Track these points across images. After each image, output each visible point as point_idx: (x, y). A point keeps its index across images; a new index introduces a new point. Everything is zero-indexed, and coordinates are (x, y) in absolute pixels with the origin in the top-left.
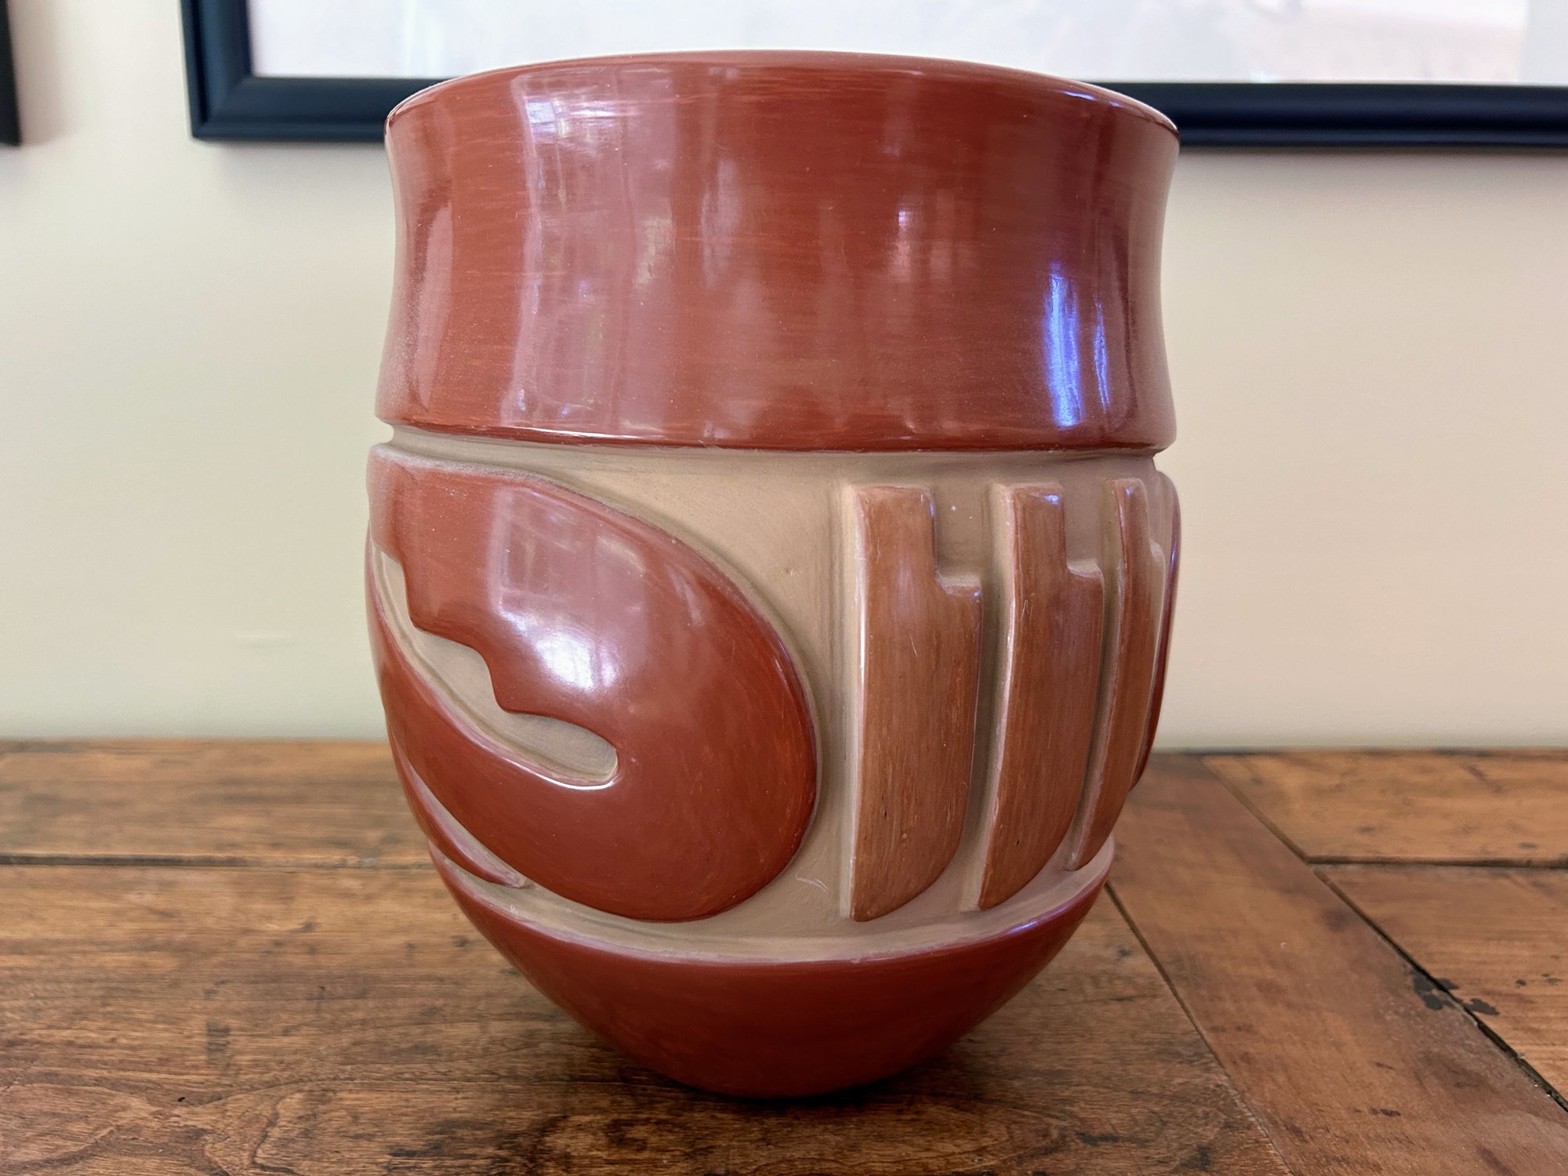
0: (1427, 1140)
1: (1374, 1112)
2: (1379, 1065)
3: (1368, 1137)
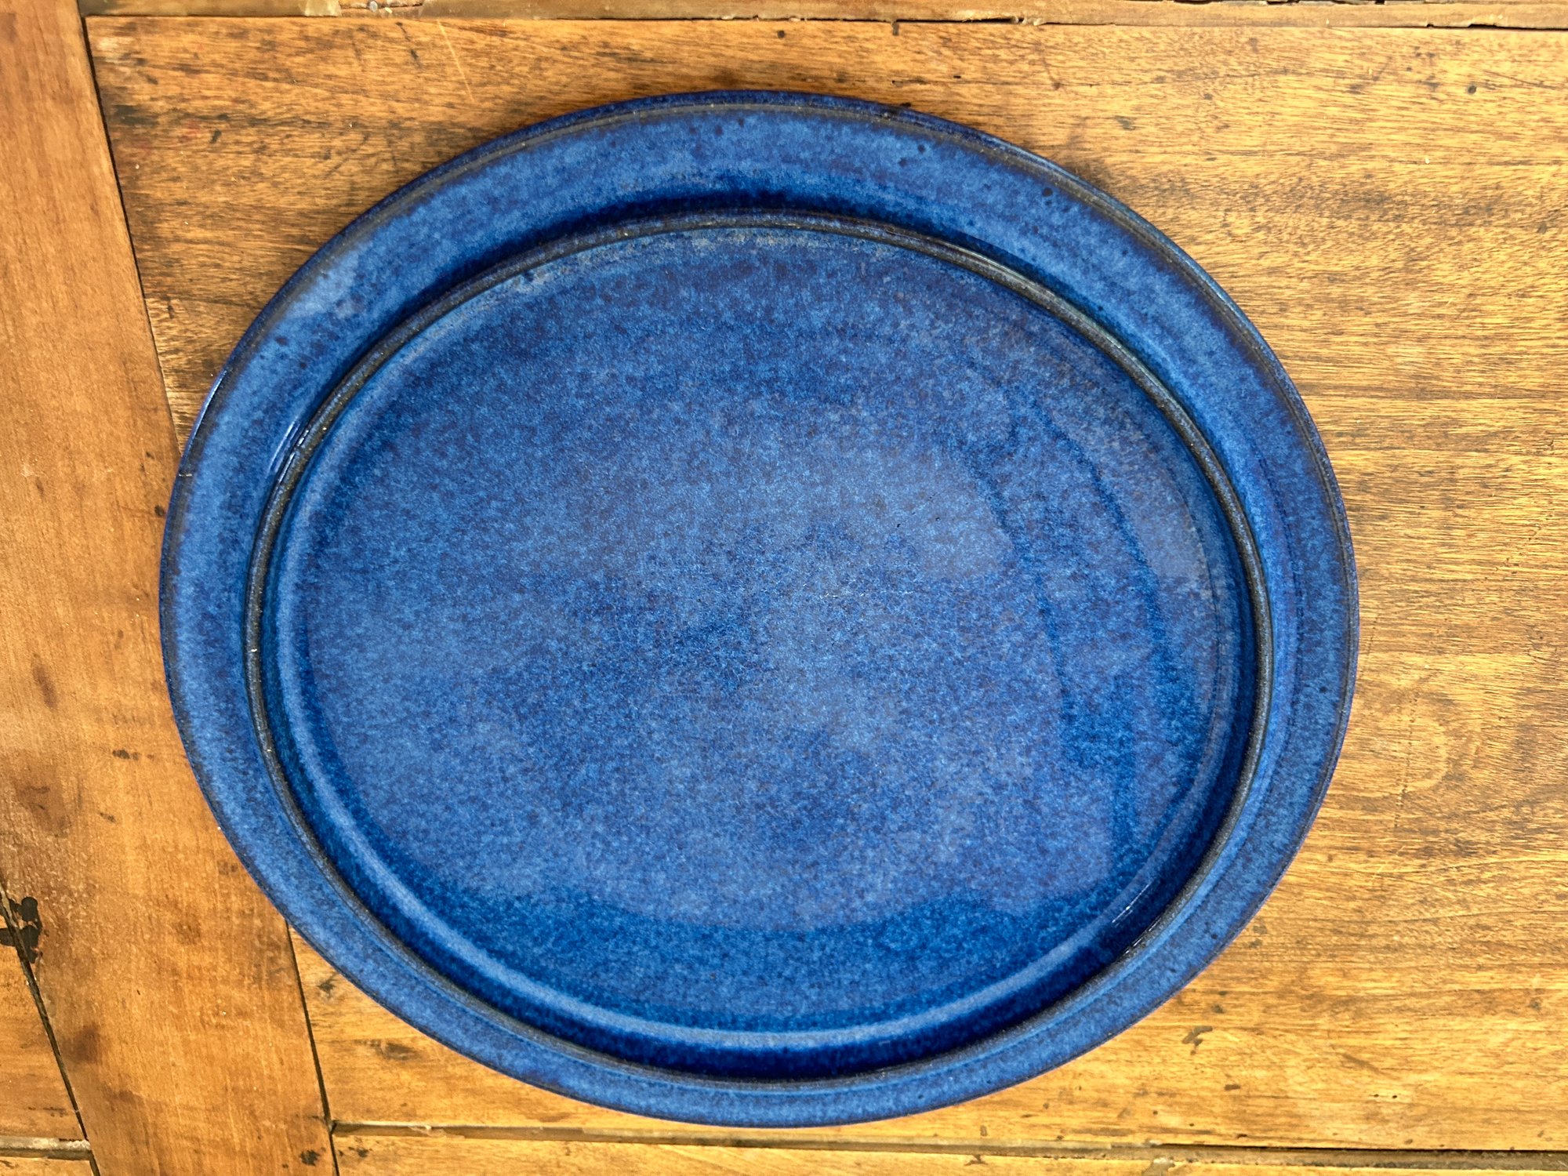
0: (99, 720)
1: (136, 756)
2: (111, 819)
3: (152, 724)
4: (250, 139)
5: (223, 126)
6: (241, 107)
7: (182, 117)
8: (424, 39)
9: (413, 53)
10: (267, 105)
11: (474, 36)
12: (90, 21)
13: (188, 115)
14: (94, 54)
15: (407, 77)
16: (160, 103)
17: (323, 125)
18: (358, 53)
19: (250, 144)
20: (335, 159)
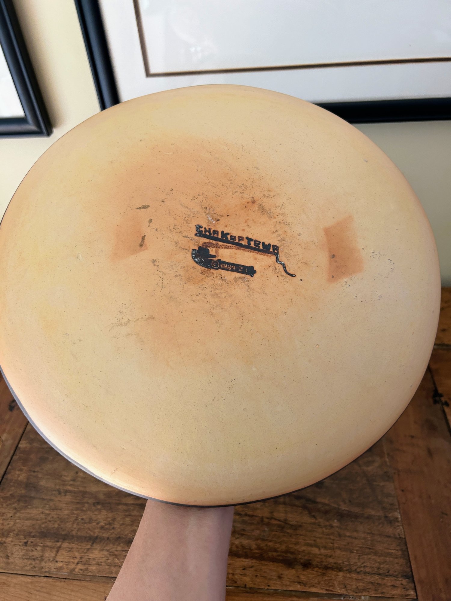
0: (418, 445)
1: (409, 436)
3: (405, 444)
4: (381, 571)
5: (387, 574)
6: (383, 578)
7: (396, 576)
8: (343, 590)
9: (346, 587)
10: (377, 578)
11: (333, 590)
12: (415, 598)
13: (395, 577)
14: (415, 590)
15: (347, 582)
16: (400, 579)
17: (365, 573)
18: (357, 587)
19: (381, 570)
20: (363, 565)
